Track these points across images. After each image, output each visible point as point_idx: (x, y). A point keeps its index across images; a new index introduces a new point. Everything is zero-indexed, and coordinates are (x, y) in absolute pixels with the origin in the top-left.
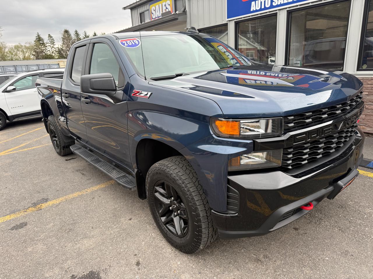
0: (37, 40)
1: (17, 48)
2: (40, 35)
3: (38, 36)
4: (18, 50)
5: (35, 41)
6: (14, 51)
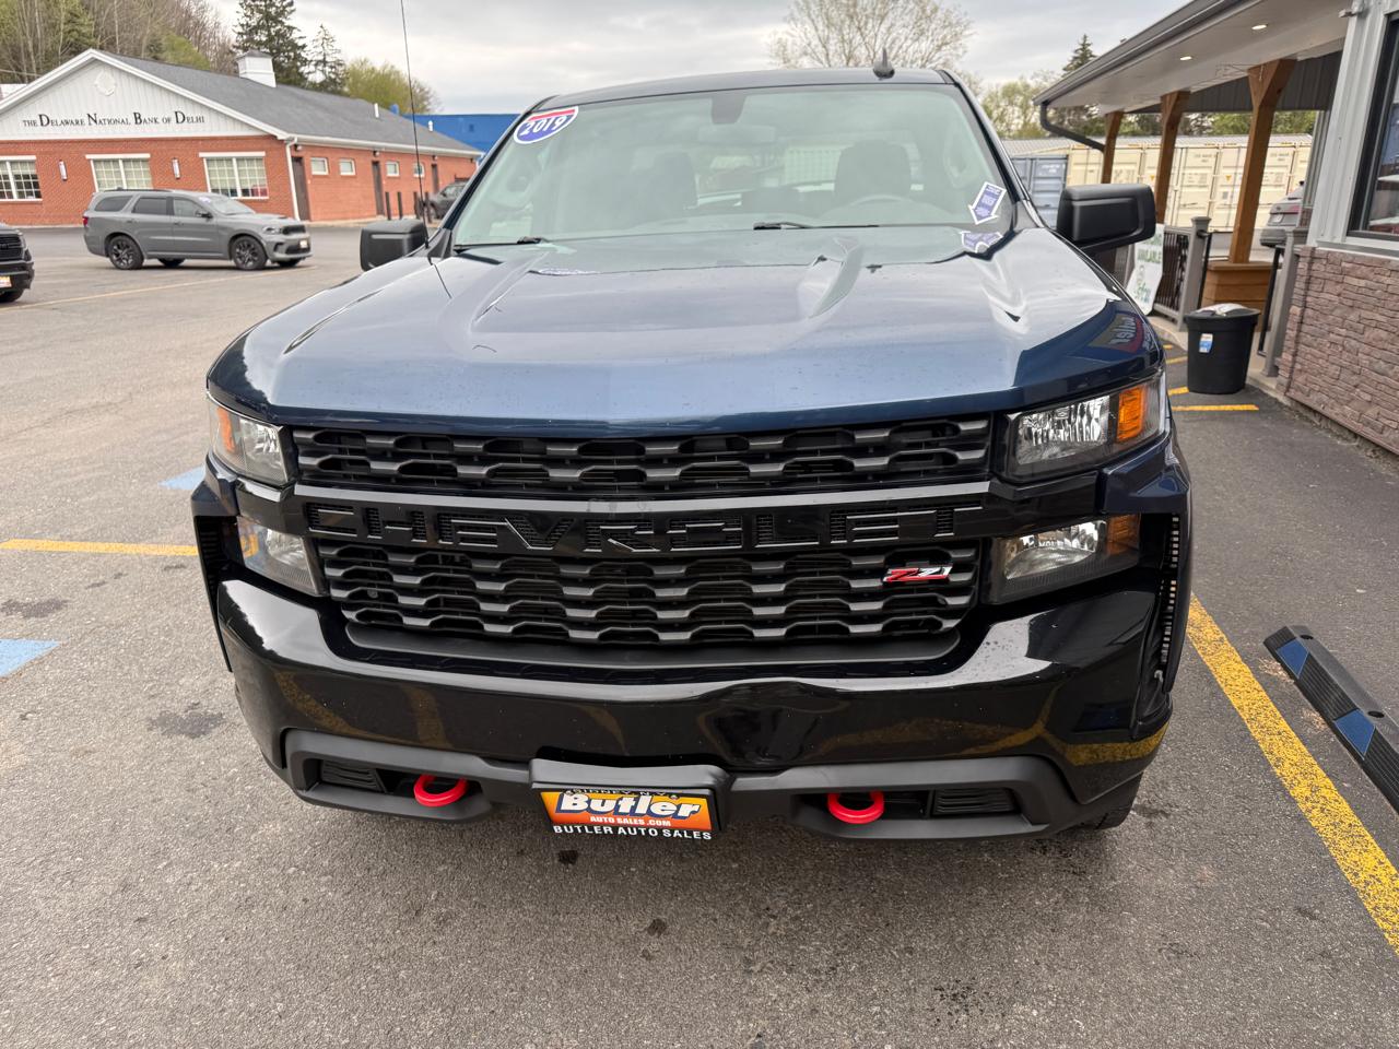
0: (1075, 63)
1: (1010, 92)
2: (1089, 45)
3: (1084, 46)
4: (1011, 103)
5: (1065, 69)
6: (998, 107)
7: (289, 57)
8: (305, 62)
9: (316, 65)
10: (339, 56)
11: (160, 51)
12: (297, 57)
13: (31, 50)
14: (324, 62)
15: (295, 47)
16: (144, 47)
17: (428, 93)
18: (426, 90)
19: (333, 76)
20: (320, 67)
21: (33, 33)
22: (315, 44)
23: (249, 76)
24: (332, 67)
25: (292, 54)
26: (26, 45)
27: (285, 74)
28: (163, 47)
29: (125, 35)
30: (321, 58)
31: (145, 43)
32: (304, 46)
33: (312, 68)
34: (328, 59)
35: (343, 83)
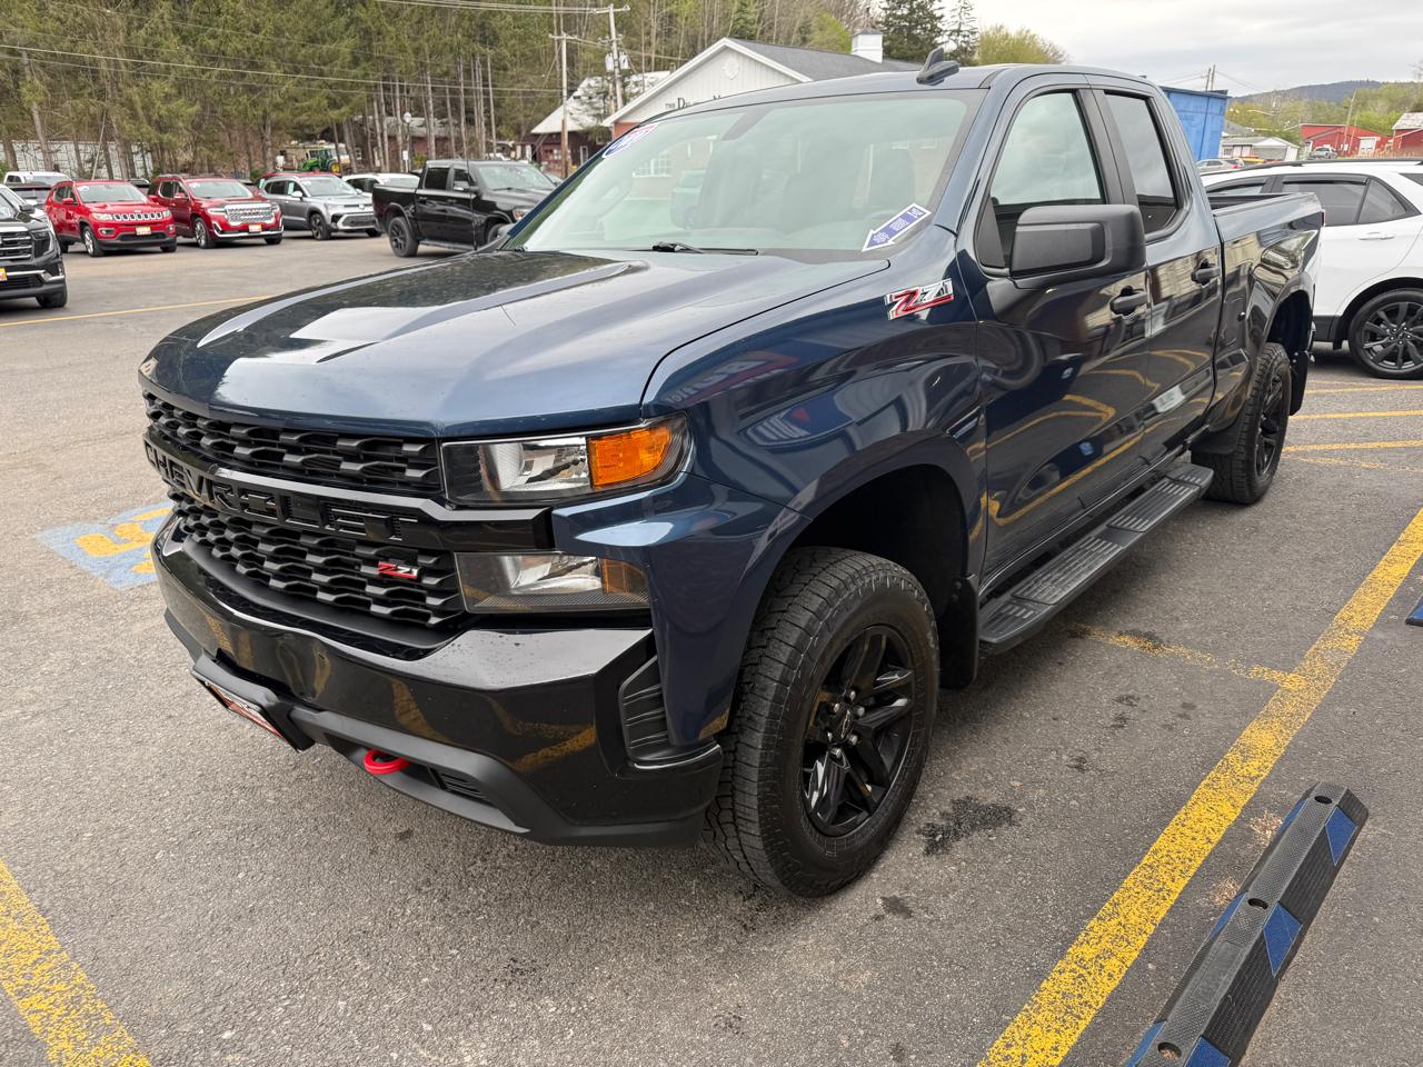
7: (925, 29)
8: (940, 32)
9: (951, 35)
10: (974, 25)
11: (809, 32)
12: (934, 27)
13: (706, 38)
14: (958, 31)
15: (933, 18)
16: (796, 29)
17: (1061, 56)
18: (1061, 53)
19: (964, 45)
20: (953, 37)
21: (710, 23)
22: (953, 13)
23: (859, 54)
24: (964, 36)
25: (929, 26)
26: (703, 35)
27: (919, 46)
28: (812, 28)
29: (783, 19)
30: (956, 27)
31: (798, 25)
32: (942, 16)
33: (945, 38)
34: (962, 28)
35: (972, 53)
